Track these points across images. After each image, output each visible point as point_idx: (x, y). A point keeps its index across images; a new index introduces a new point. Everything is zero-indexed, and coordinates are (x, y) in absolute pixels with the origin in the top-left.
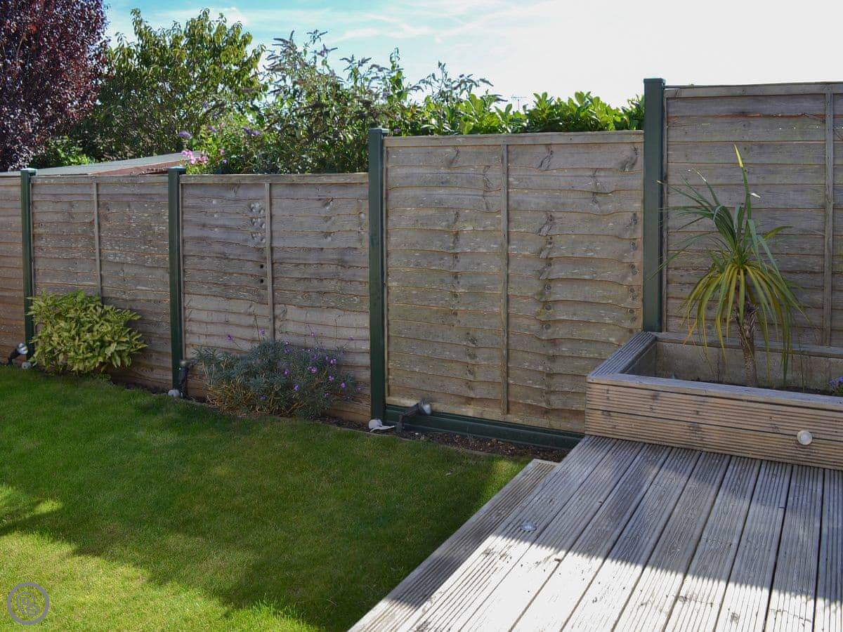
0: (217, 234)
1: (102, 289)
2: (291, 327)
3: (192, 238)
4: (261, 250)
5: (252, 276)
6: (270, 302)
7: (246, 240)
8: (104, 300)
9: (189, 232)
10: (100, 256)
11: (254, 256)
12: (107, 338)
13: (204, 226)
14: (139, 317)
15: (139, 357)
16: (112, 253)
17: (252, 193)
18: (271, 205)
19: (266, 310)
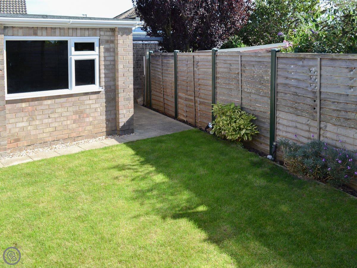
0: (293, 82)
1: (242, 103)
2: (328, 135)
3: (281, 84)
4: (314, 93)
5: (309, 105)
6: (318, 120)
7: (307, 87)
8: (242, 109)
9: (280, 80)
10: (241, 88)
11: (311, 95)
12: (242, 127)
13: (287, 78)
14: (256, 118)
15: (256, 137)
16: (247, 88)
17: (311, 63)
18: (321, 69)
19: (316, 124)
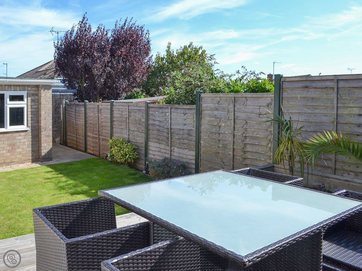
0: (157, 123)
1: (129, 138)
2: (175, 154)
3: (151, 124)
4: (168, 129)
5: (166, 137)
6: (170, 145)
7: (164, 125)
8: (129, 142)
9: (151, 122)
10: (129, 128)
11: (166, 131)
12: (127, 153)
13: (154, 120)
14: (137, 147)
15: (136, 160)
16: (132, 128)
17: (166, 111)
18: (171, 114)
19: (169, 148)
